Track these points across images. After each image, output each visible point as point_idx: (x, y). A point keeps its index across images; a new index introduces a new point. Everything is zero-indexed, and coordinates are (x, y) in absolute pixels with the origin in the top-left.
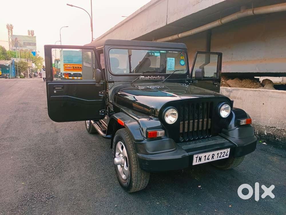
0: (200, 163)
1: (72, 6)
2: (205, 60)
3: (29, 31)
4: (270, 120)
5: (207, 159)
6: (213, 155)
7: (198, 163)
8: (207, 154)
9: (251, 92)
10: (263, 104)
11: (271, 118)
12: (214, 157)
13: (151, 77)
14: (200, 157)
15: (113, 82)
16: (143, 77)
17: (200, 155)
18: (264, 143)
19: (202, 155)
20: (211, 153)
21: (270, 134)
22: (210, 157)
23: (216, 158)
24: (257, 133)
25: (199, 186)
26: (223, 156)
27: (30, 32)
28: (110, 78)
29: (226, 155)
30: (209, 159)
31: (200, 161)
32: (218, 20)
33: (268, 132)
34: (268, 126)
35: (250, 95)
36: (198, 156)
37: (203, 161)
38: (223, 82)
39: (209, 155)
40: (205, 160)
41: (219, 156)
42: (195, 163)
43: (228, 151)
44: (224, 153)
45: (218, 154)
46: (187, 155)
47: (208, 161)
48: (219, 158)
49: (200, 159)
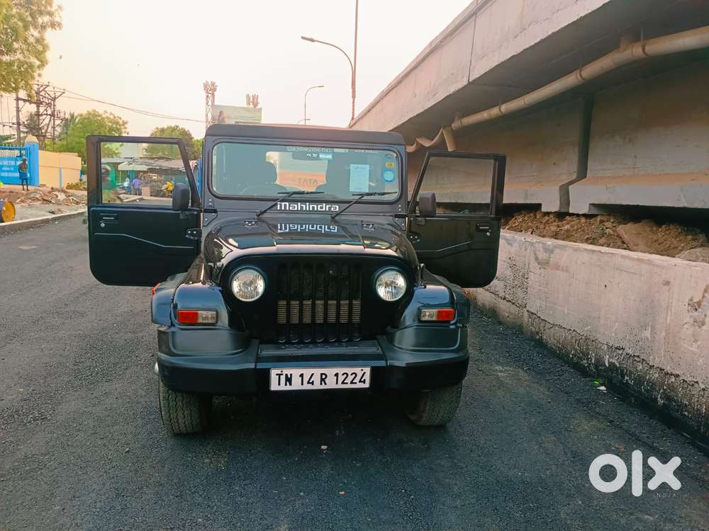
0: (288, 388)
1: (312, 40)
2: (575, 170)
3: (248, 96)
4: (614, 328)
5: (308, 383)
6: (324, 377)
7: (283, 387)
8: (307, 372)
9: (585, 254)
10: (606, 286)
11: (617, 324)
12: (326, 380)
13: (304, 206)
14: (286, 375)
15: (215, 211)
16: (285, 205)
17: (288, 371)
18: (603, 388)
19: (295, 372)
20: (317, 372)
21: (613, 364)
22: (317, 379)
23: (331, 384)
24: (593, 361)
25: (325, 445)
26: (352, 383)
27: (251, 100)
28: (209, 202)
29: (360, 381)
30: (312, 383)
31: (288, 383)
32: (575, 72)
33: (611, 360)
34: (611, 345)
35: (584, 263)
36: (282, 372)
37: (296, 385)
38: (607, 228)
39: (313, 374)
40: (302, 384)
41: (340, 381)
42: (274, 386)
43: (364, 373)
44: (354, 375)
45: (337, 375)
46: (252, 366)
47: (310, 387)
48: (340, 386)
49: (289, 380)
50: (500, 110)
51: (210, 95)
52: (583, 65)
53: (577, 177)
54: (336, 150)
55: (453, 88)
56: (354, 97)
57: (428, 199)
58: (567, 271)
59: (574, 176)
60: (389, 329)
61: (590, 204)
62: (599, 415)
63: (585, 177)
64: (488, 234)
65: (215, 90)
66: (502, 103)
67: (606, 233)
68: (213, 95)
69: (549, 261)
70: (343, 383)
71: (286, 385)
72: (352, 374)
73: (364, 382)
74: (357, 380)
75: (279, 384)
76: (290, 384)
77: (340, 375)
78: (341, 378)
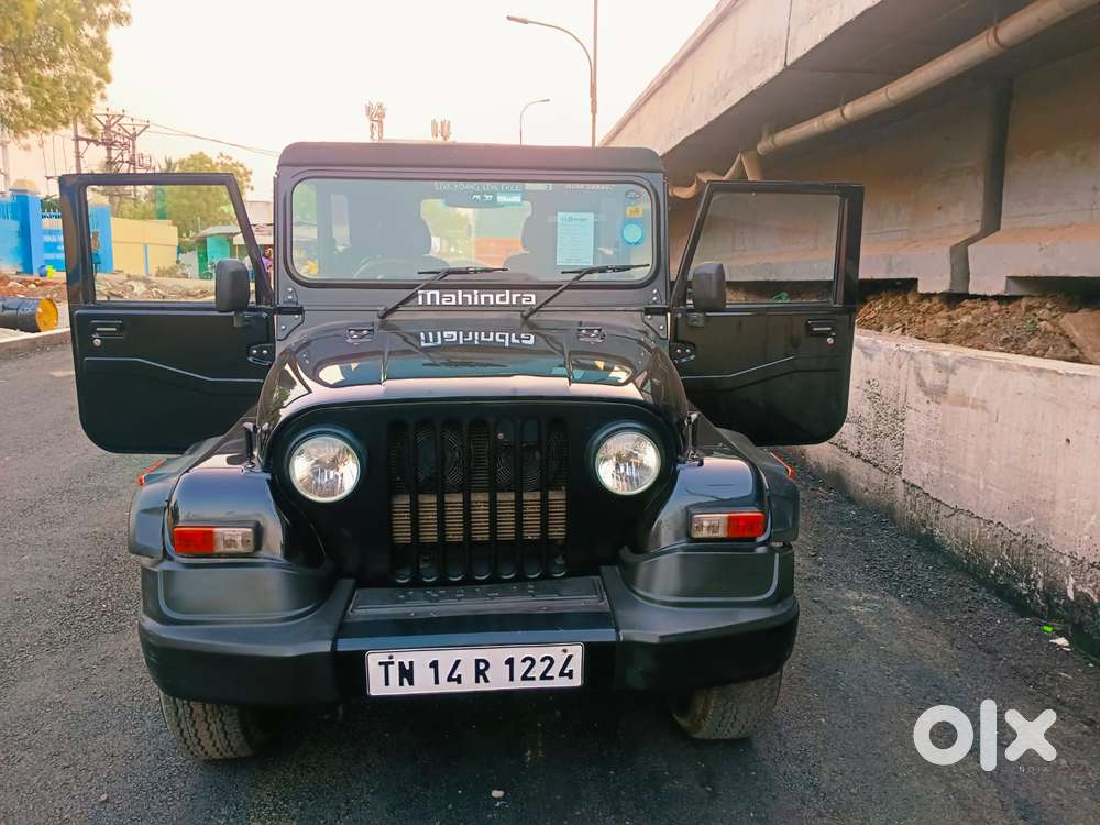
0: (407, 690)
1: (525, 22)
2: (979, 218)
3: (434, 124)
4: (1087, 526)
5: (450, 679)
6: (482, 666)
7: (396, 689)
8: (446, 658)
9: (1023, 376)
10: (1068, 441)
11: (1094, 517)
12: (486, 673)
13: (469, 296)
14: (401, 664)
15: (300, 311)
16: (433, 296)
17: (405, 657)
18: (1062, 641)
19: (420, 659)
20: (468, 657)
21: (1086, 596)
22: (467, 671)
23: (498, 680)
24: (1040, 586)
25: (497, 790)
26: (543, 677)
27: (439, 128)
28: (287, 294)
29: (562, 674)
30: (458, 680)
31: (405, 680)
32: (985, 32)
33: (1079, 588)
34: (1080, 558)
35: (1020, 394)
36: (391, 657)
37: (423, 684)
38: (1041, 320)
39: (458, 662)
40: (437, 682)
41: (518, 674)
42: (376, 688)
43: (570, 657)
44: (547, 662)
45: (510, 662)
46: (326, 647)
47: (453, 688)
48: (518, 684)
49: (407, 674)
50: (842, 114)
51: (375, 123)
52: (999, 21)
53: (981, 231)
54: (529, 186)
55: (758, 80)
56: (594, 111)
57: (710, 275)
58: (984, 408)
59: (977, 229)
60: (625, 553)
61: (1009, 278)
62: (1063, 704)
63: (998, 229)
64: (830, 340)
65: (384, 116)
66: (846, 103)
67: (1039, 330)
68: (380, 122)
69: (946, 388)
70: (524, 678)
71: (401, 684)
72: (543, 660)
73: (570, 675)
74: (555, 671)
75: (387, 684)
76: (411, 683)
77: (517, 663)
78: (520, 669)
